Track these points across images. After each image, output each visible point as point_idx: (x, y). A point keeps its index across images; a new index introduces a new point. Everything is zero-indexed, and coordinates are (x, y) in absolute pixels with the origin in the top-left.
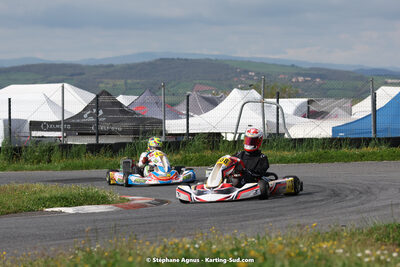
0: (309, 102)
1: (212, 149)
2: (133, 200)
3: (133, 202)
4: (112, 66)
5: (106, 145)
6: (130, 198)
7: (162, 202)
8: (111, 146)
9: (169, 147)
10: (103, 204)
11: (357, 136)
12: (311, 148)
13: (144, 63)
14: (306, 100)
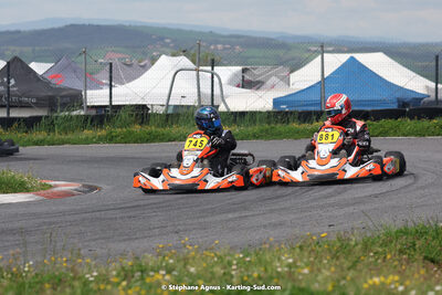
0: (244, 71)
1: (141, 124)
2: (56, 186)
3: (56, 189)
4: (18, 32)
5: (19, 119)
6: (53, 183)
7: (92, 188)
8: (25, 120)
9: (92, 121)
10: (20, 192)
11: (305, 108)
12: (254, 122)
13: (53, 29)
14: (240, 68)
